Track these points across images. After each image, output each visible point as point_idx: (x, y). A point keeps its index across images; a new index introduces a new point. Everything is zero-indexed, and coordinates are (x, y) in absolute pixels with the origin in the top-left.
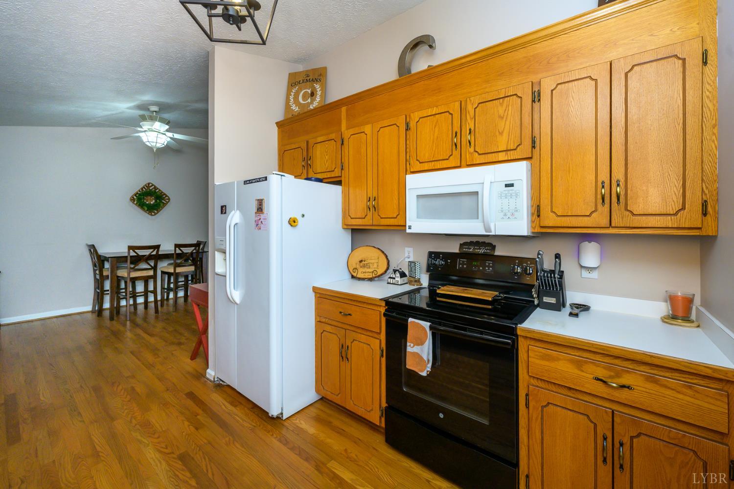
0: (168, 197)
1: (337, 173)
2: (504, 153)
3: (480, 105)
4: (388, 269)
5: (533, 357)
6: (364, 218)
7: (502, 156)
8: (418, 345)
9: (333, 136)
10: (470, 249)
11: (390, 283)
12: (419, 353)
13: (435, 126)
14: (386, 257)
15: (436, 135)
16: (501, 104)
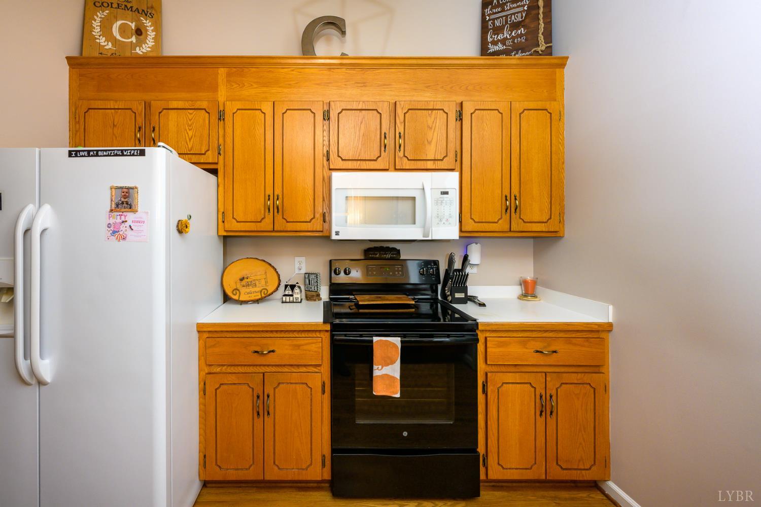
1: (209, 158)
2: (432, 162)
3: (410, 111)
4: (279, 284)
5: (491, 347)
6: (260, 223)
7: (430, 165)
8: (387, 365)
9: (204, 104)
10: (377, 254)
11: (286, 302)
12: (388, 373)
13: (361, 123)
14: (275, 270)
15: (362, 132)
16: (430, 115)
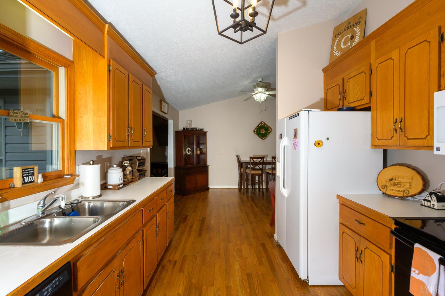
0: (271, 129)
1: (366, 100)
4: (423, 190)
6: (391, 139)
9: (363, 69)
11: (424, 206)
12: (423, 281)
